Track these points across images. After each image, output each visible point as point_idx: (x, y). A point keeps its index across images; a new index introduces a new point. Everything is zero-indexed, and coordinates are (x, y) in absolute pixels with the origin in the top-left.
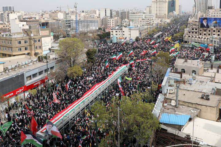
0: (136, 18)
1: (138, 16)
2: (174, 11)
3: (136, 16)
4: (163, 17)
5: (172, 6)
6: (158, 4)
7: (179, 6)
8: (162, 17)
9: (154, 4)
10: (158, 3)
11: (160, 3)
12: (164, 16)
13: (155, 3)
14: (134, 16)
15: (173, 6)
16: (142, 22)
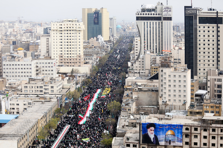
0: (18, 71)
1: (20, 67)
2: (99, 36)
3: (18, 67)
4: (75, 61)
5: (95, 23)
6: (63, 35)
7: (111, 19)
8: (72, 61)
9: (55, 35)
10: (63, 32)
11: (69, 32)
12: (78, 60)
13: (57, 32)
14: (12, 67)
15: (98, 23)
16: (28, 89)
